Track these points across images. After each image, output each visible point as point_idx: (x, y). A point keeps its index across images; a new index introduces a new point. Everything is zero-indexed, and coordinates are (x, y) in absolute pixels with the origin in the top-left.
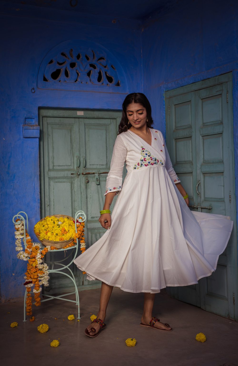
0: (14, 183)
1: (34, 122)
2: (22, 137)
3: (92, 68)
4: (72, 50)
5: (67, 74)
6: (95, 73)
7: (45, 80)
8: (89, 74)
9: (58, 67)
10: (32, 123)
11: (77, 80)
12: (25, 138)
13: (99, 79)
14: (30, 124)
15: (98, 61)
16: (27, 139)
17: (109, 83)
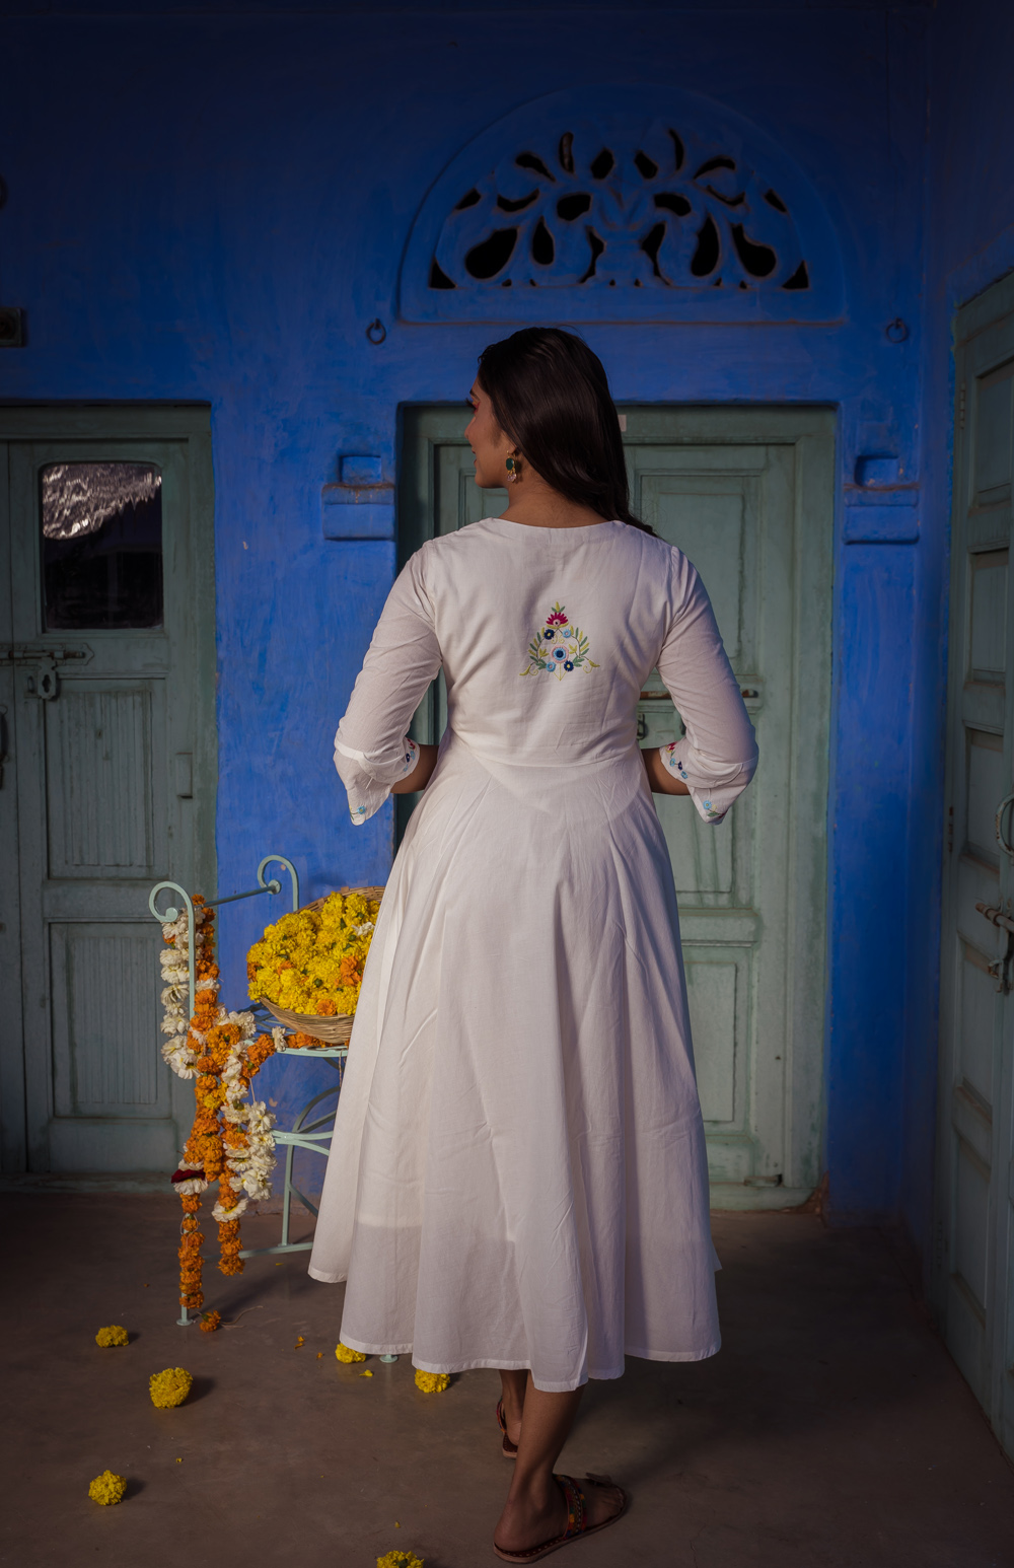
0: (282, 729)
1: (380, 472)
2: (321, 536)
3: (664, 214)
4: (571, 137)
5: (543, 250)
6: (681, 236)
7: (439, 280)
8: (652, 242)
9: (502, 220)
10: (371, 476)
11: (591, 272)
12: (334, 542)
13: (703, 262)
14: (362, 479)
15: (700, 178)
16: (343, 544)
17: (748, 278)
